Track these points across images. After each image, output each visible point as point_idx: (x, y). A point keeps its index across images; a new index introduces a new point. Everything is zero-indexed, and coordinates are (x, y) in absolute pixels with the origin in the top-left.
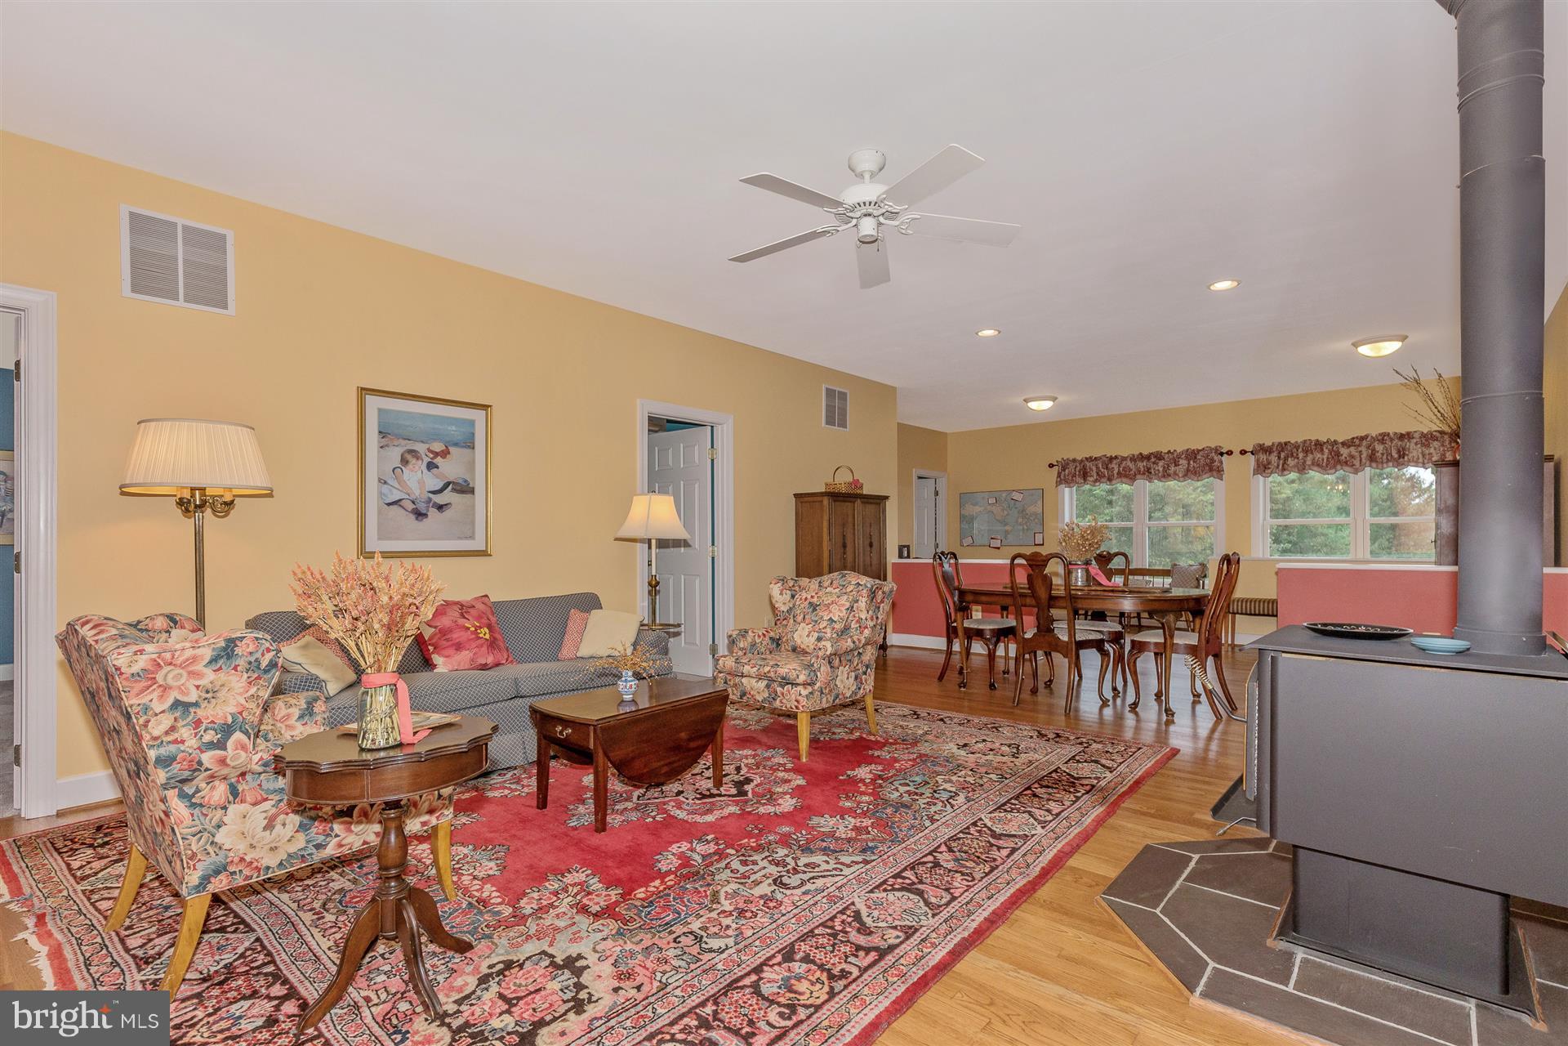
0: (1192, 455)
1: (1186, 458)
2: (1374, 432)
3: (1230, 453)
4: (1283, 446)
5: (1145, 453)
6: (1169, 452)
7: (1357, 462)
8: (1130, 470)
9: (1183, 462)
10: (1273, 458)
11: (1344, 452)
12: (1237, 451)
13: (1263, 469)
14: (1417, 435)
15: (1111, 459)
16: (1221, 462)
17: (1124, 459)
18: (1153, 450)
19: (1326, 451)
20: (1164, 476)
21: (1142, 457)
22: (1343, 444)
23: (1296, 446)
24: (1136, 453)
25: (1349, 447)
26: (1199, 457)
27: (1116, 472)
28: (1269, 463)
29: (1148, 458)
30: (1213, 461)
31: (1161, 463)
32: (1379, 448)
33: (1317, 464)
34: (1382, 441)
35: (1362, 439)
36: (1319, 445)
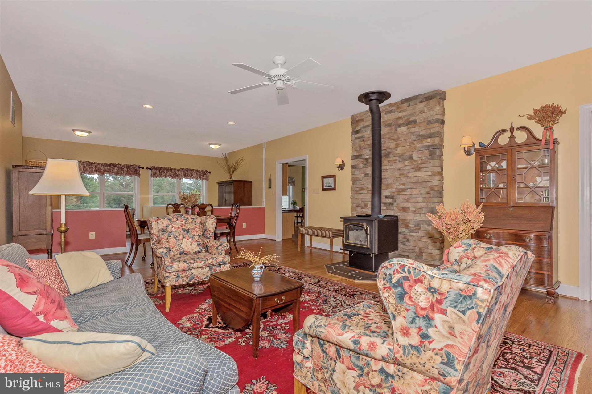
0: (128, 167)
1: (126, 168)
2: (185, 168)
3: (143, 168)
4: (160, 168)
5: (108, 163)
6: (119, 164)
7: (180, 176)
8: (101, 169)
9: (125, 169)
10: (157, 172)
11: (177, 172)
12: (145, 168)
13: (154, 175)
14: (195, 170)
15: (92, 163)
16: (139, 171)
17: (98, 164)
18: (112, 162)
19: (173, 171)
20: (117, 174)
21: (105, 165)
22: (178, 170)
23: (164, 169)
24: (104, 162)
25: (179, 171)
26: (131, 168)
27: (94, 169)
28: (156, 173)
29: (110, 165)
30: (136, 170)
31: (116, 168)
32: (187, 173)
33: (170, 176)
34: (187, 171)
35: (183, 169)
36: (171, 169)
